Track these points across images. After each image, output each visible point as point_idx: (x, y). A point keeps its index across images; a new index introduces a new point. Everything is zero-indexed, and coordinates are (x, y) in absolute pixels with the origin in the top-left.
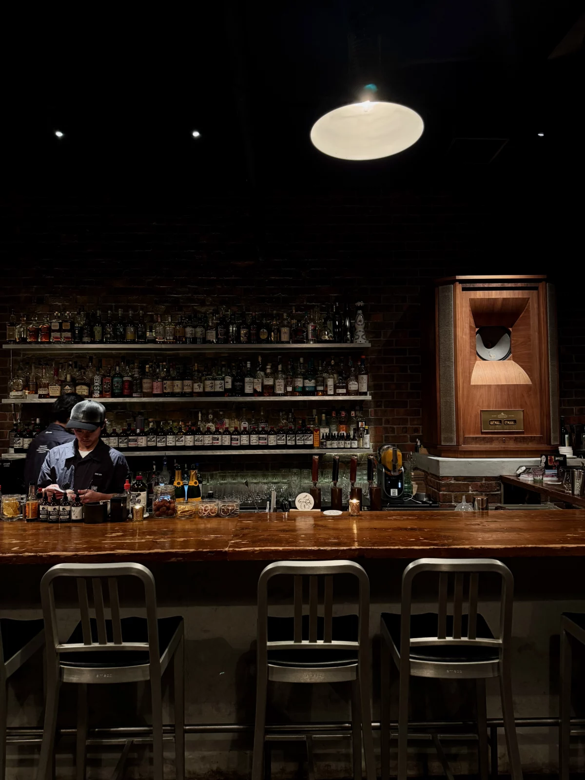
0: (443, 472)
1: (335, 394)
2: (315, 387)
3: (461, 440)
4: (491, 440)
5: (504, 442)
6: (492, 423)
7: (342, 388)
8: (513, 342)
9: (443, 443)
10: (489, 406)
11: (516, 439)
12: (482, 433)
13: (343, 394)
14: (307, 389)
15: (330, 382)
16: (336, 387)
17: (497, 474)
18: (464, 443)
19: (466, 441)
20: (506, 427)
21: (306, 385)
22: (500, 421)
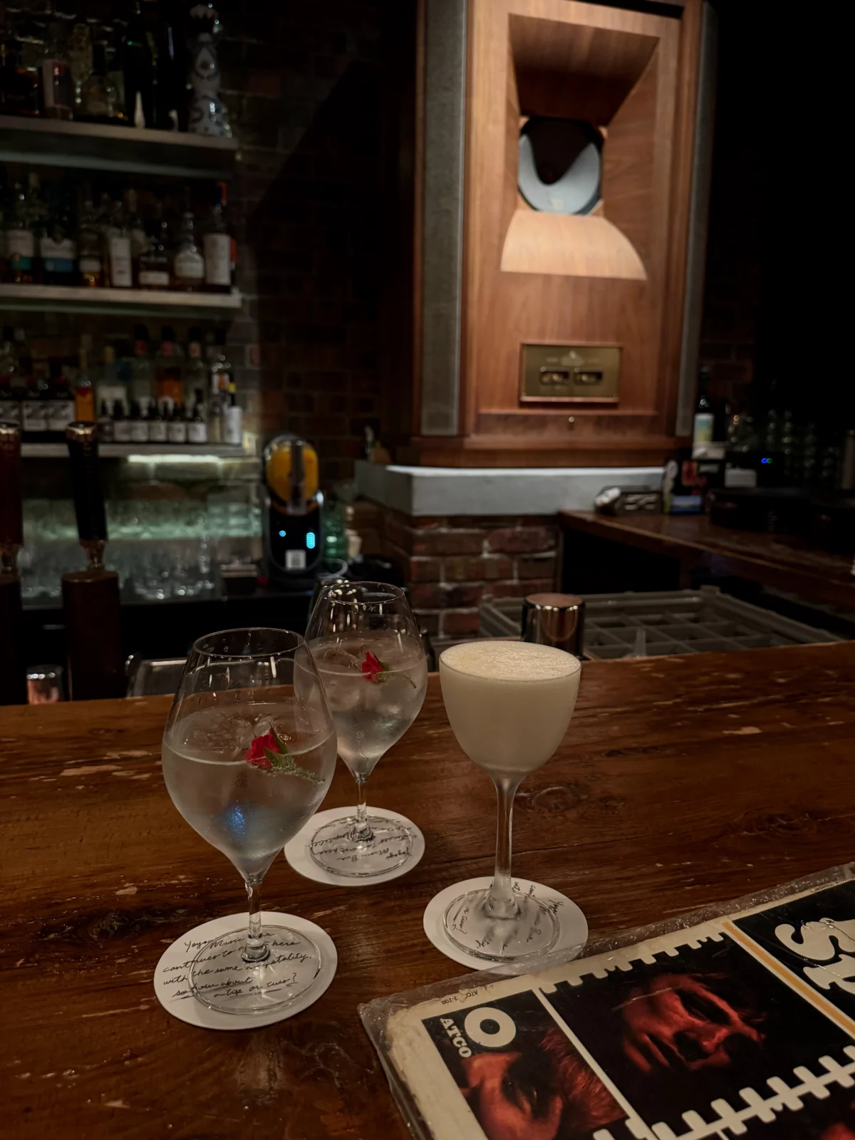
0: (423, 505)
1: (136, 285)
2: (76, 262)
3: (471, 420)
4: (541, 423)
5: (571, 427)
6: (546, 379)
7: (159, 268)
8: (607, 167)
9: (425, 431)
10: (542, 333)
11: (599, 422)
12: (524, 405)
13: (160, 288)
14: (50, 267)
15: (120, 249)
16: (137, 266)
17: (548, 508)
18: (478, 429)
19: (483, 424)
20: (577, 389)
21: (46, 254)
22: (565, 375)
